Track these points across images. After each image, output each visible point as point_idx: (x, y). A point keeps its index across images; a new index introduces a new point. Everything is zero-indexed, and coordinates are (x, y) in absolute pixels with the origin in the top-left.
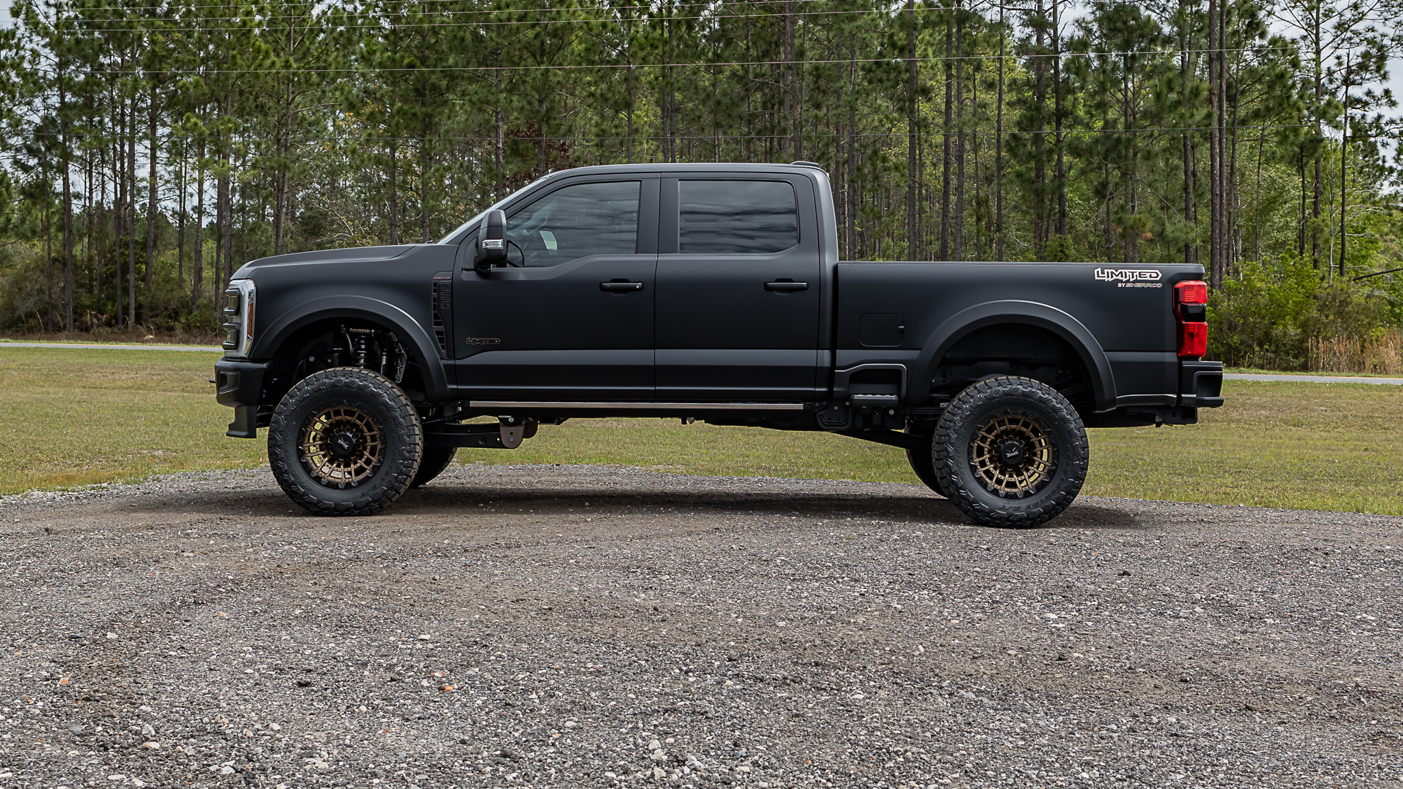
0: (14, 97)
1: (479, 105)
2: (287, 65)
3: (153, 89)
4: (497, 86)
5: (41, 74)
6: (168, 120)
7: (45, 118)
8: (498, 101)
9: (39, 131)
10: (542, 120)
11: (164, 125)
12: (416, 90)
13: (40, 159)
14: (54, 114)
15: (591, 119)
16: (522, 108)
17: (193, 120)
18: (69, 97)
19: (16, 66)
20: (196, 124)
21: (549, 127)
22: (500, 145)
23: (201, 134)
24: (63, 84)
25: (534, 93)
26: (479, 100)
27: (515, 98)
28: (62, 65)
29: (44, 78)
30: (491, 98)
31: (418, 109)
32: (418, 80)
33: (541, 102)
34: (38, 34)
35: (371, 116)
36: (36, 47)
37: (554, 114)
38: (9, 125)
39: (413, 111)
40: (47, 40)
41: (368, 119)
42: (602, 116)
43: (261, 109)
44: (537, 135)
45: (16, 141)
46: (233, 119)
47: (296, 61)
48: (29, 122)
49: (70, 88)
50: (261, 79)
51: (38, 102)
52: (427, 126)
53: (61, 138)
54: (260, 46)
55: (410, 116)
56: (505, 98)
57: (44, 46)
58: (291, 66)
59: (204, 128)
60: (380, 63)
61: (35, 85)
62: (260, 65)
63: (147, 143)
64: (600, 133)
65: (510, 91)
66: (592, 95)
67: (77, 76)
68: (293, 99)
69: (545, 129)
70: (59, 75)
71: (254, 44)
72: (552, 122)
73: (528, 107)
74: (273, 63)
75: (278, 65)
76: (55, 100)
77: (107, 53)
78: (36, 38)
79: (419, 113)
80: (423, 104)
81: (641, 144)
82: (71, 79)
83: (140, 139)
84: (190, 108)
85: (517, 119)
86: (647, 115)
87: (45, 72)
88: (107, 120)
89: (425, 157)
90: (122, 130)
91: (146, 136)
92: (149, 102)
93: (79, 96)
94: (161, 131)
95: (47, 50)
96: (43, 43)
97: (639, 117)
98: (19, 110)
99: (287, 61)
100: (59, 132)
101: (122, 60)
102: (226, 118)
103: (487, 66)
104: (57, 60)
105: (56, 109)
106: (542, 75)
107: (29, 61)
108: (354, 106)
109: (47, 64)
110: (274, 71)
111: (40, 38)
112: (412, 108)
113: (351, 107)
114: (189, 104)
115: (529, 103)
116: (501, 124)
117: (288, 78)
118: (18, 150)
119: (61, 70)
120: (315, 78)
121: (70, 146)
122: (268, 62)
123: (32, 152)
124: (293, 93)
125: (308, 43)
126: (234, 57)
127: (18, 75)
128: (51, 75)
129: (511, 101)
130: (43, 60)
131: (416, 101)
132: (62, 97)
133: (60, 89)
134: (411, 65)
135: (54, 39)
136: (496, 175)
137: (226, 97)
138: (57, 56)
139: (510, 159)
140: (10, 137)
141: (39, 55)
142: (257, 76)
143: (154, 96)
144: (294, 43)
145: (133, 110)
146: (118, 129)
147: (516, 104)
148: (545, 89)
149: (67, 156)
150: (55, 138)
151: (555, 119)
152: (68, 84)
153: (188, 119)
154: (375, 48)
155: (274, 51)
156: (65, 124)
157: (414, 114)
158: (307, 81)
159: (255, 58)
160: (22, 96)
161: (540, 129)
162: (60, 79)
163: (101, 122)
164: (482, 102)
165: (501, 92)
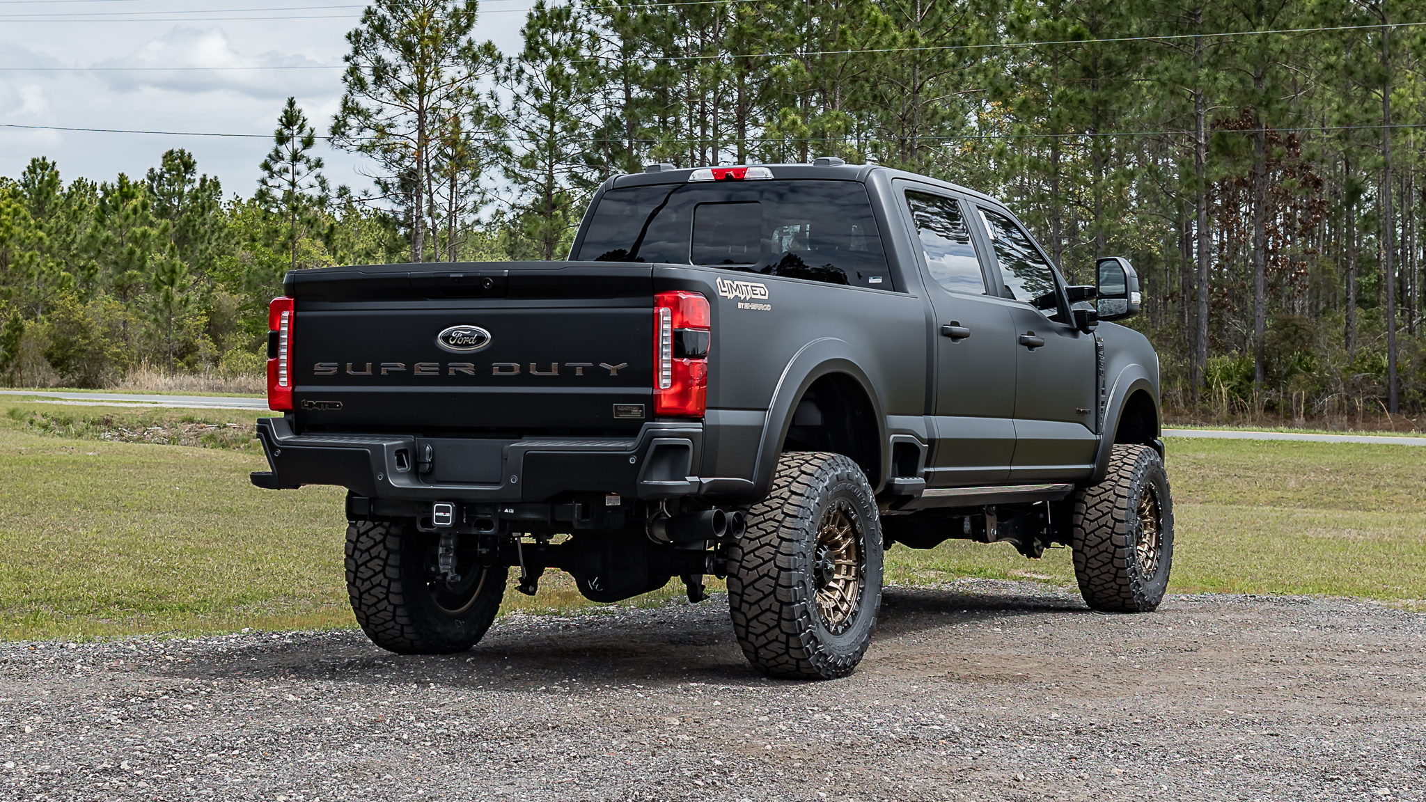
0: (568, 93)
1: (1170, 85)
2: (912, 42)
3: (741, 77)
4: (1195, 59)
5: (602, 62)
6: (762, 119)
7: (607, 119)
8: (1197, 79)
9: (599, 134)
10: (1260, 104)
11: (756, 123)
12: (1085, 69)
13: (601, 172)
14: (618, 113)
15: (1330, 102)
16: (1231, 89)
17: (792, 117)
18: (636, 92)
19: (572, 54)
20: (794, 122)
21: (1270, 114)
22: (1202, 141)
23: (802, 135)
24: (628, 75)
25: (1248, 66)
26: (1170, 79)
27: (1221, 75)
28: (627, 51)
29: (606, 68)
30: (1189, 77)
31: (1087, 94)
32: (1086, 55)
33: (1258, 79)
34: (598, 11)
35: (1024, 105)
36: (595, 28)
37: (1274, 96)
38: (564, 128)
39: (1080, 97)
40: (610, 19)
41: (1019, 110)
42: (1348, 99)
43: (880, 100)
44: (1253, 126)
45: (572, 149)
46: (842, 114)
47: (923, 36)
48: (588, 125)
49: (636, 81)
50: (879, 60)
51: (598, 99)
52: (1101, 117)
53: (626, 144)
54: (876, 17)
55: (1076, 104)
56: (1207, 75)
57: (605, 27)
58: (917, 42)
59: (805, 128)
60: (1035, 34)
61: (592, 74)
62: (878, 42)
63: (733, 148)
64: (1344, 119)
65: (1215, 66)
66: (1329, 67)
67: (645, 64)
68: (921, 86)
69: (1263, 115)
70: (625, 63)
71: (869, 15)
72: (1275, 107)
73: (1240, 86)
74: (895, 39)
75: (901, 41)
76: (618, 96)
77: (683, 33)
78: (595, 17)
79: (1088, 99)
80: (1095, 88)
81: (1406, 134)
82: (637, 68)
83: (726, 143)
84: (789, 101)
85: (1223, 103)
86: (1414, 95)
87: (608, 59)
88: (683, 119)
89: (1099, 160)
90: (703, 132)
91: (732, 139)
92: (736, 94)
93: (651, 90)
94: (752, 132)
95: (609, 32)
96: (603, 22)
97: (1401, 96)
98: (577, 110)
99: (912, 36)
100: (624, 136)
101: (702, 42)
102: (834, 113)
103: (1182, 32)
104: (621, 44)
105: (621, 107)
106: (1259, 41)
107: (588, 47)
108: (1001, 93)
109: (610, 49)
110: (895, 50)
111: (599, 17)
112: (1080, 92)
113: (997, 94)
114: (786, 96)
115: (1241, 81)
116: (1202, 111)
117: (914, 58)
118: (574, 161)
119: (625, 57)
120: (951, 57)
121: (638, 155)
122: (886, 39)
123: (592, 163)
124: (920, 78)
125: (940, 10)
126: (843, 32)
127: (573, 65)
128: (615, 64)
129: (1216, 79)
130: (604, 44)
131: (1086, 84)
132: (628, 91)
133: (625, 81)
134: (1078, 36)
135: (617, 16)
136: (1196, 182)
137: (833, 85)
138: (621, 38)
139: (1215, 159)
140: (563, 145)
141: (598, 39)
142: (873, 57)
143: (741, 87)
144: (922, 12)
145: (716, 105)
146: (698, 130)
147: (1222, 83)
148: (1264, 60)
150: (620, 144)
151: (1278, 102)
152: (634, 74)
153: (785, 116)
154: (1028, 13)
155: (896, 22)
156: (632, 127)
157: (1082, 101)
158: (941, 61)
159: (872, 33)
160: (579, 91)
161: (1257, 118)
162: (625, 67)
163: (677, 123)
164: (1175, 82)
165: (1201, 67)
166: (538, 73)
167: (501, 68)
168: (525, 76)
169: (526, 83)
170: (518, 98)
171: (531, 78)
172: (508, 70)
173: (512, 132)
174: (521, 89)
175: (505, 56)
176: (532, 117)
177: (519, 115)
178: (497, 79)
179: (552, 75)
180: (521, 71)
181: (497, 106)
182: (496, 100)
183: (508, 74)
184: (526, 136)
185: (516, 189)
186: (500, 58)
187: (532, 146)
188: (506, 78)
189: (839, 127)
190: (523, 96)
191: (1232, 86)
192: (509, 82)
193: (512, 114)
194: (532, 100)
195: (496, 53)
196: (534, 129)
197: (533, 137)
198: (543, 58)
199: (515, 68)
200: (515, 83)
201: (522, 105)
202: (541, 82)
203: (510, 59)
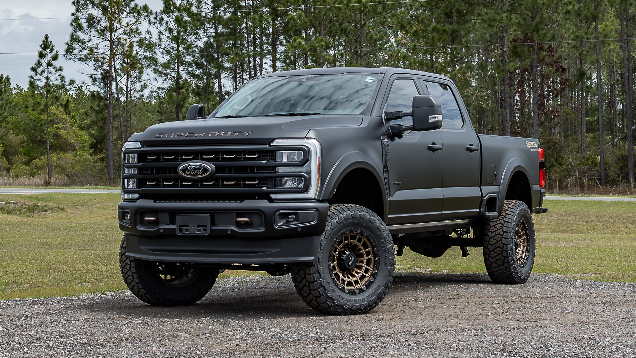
0: (186, 30)
1: (488, 22)
3: (274, 20)
4: (501, 8)
5: (203, 14)
6: (285, 42)
7: (206, 43)
8: (501, 19)
9: (202, 51)
10: (534, 31)
11: (282, 45)
12: (446, 14)
13: (203, 70)
14: (212, 40)
15: (569, 29)
16: (519, 23)
17: (298, 41)
18: (220, 29)
19: (188, 10)
20: (300, 43)
21: (539, 35)
22: (506, 50)
23: (304, 49)
24: (216, 20)
25: (527, 12)
26: (489, 19)
27: (513, 16)
28: (215, 8)
29: (205, 17)
30: (498, 17)
31: (447, 27)
32: (447, 7)
33: (533, 18)
35: (415, 34)
37: (540, 26)
38: (184, 48)
39: (444, 28)
41: (413, 35)
42: (578, 28)
43: (344, 31)
44: (531, 42)
45: (188, 59)
46: (324, 39)
48: (197, 46)
49: (220, 23)
50: (342, 11)
51: (201, 32)
52: (454, 38)
53: (216, 55)
55: (441, 32)
56: (507, 17)
59: (305, 46)
61: (199, 21)
63: (270, 57)
64: (575, 38)
65: (510, 12)
66: (568, 12)
67: (225, 15)
68: (365, 24)
69: (535, 36)
70: (214, 14)
72: (541, 32)
73: (523, 22)
76: (211, 31)
79: (447, 29)
80: (451, 23)
82: (220, 17)
83: (266, 54)
84: (298, 33)
85: (516, 31)
86: (613, 25)
87: (206, 13)
88: (244, 43)
89: (454, 60)
90: (255, 49)
91: (269, 52)
92: (271, 29)
93: (228, 28)
94: (281, 49)
97: (606, 26)
98: (191, 39)
100: (215, 52)
102: (320, 38)
104: (212, 5)
105: (213, 37)
107: (196, 7)
108: (404, 27)
109: (207, 8)
112: (443, 26)
113: (402, 27)
114: (296, 30)
115: (524, 19)
116: (505, 34)
117: (360, 9)
118: (190, 65)
119: (215, 11)
120: (380, 9)
121: (222, 61)
123: (199, 66)
124: (364, 20)
127: (188, 15)
128: (210, 15)
129: (511, 19)
130: (204, 5)
131: (447, 21)
132: (216, 29)
133: (214, 24)
136: (502, 70)
137: (320, 24)
138: (212, 2)
139: (511, 59)
140: (184, 57)
142: (339, 9)
143: (274, 26)
145: (261, 35)
146: (252, 48)
147: (514, 20)
148: (535, 9)
149: (220, 67)
150: (213, 57)
151: (542, 30)
152: (218, 20)
153: (295, 40)
156: (218, 46)
157: (444, 31)
158: (375, 11)
160: (192, 29)
161: (532, 38)
162: (214, 17)
163: (241, 44)
164: (491, 20)
165: (504, 12)
166: (171, 20)
167: (152, 18)
168: (164, 22)
169: (164, 25)
170: (160, 33)
171: (167, 23)
172: (156, 18)
173: (158, 50)
174: (162, 28)
175: (154, 12)
176: (168, 42)
177: (161, 41)
178: (150, 23)
179: (178, 21)
180: (162, 19)
181: (150, 38)
182: (150, 34)
183: (155, 20)
184: (165, 52)
185: (161, 80)
186: (151, 13)
187: (168, 57)
188: (154, 23)
189: (323, 46)
190: (163, 32)
191: (519, 22)
192: (156, 25)
193: (158, 41)
194: (168, 34)
195: (149, 10)
196: (169, 49)
197: (168, 52)
198: (173, 12)
199: (159, 17)
200: (159, 25)
201: (163, 36)
202: (172, 24)
203: (156, 13)
